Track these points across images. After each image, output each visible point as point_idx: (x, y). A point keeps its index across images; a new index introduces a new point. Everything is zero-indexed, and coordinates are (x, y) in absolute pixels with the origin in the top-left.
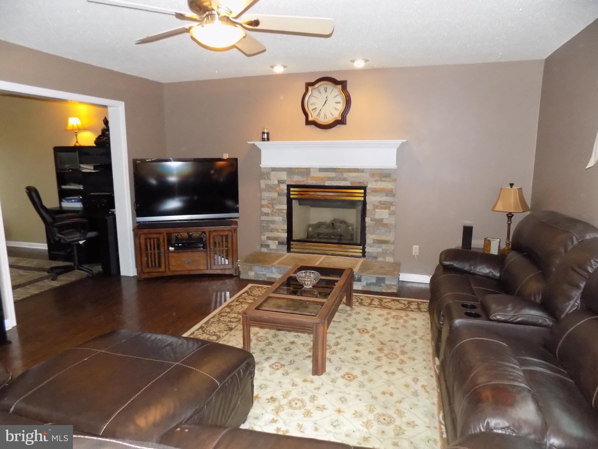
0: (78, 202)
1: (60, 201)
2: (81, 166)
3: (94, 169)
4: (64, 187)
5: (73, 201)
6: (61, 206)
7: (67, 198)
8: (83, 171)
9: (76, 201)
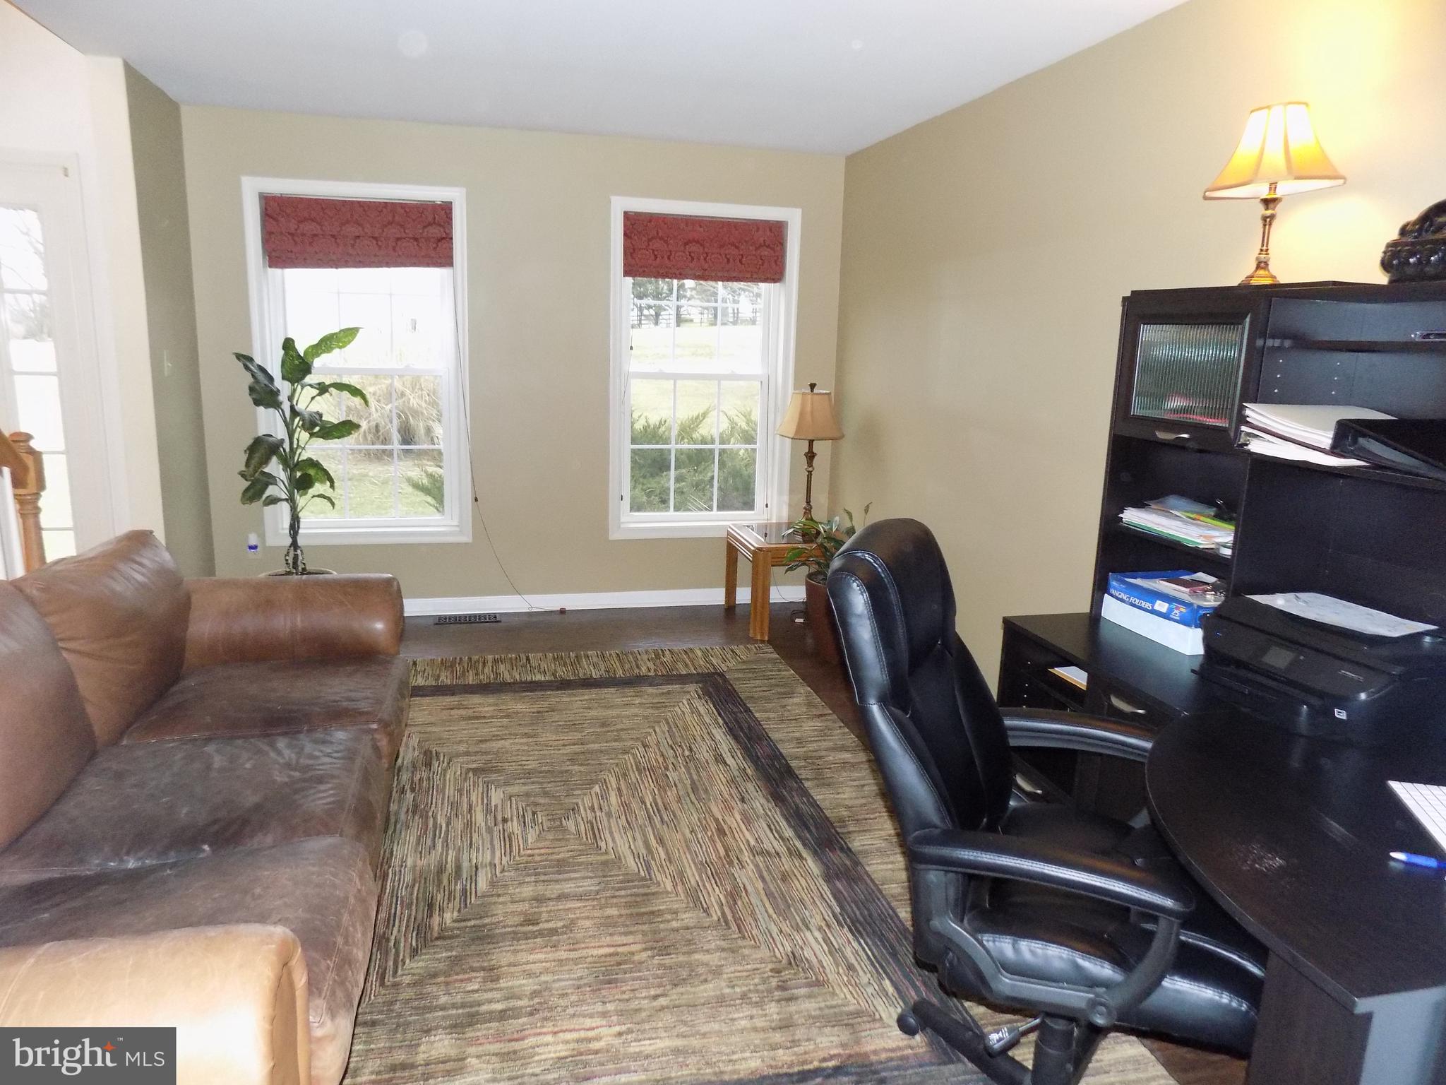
0: (1183, 622)
1: (1101, 587)
2: (1248, 412)
3: (1336, 450)
4: (1133, 517)
5: (1161, 606)
6: (1094, 618)
7: (1138, 582)
8: (1256, 447)
9: (1176, 614)
